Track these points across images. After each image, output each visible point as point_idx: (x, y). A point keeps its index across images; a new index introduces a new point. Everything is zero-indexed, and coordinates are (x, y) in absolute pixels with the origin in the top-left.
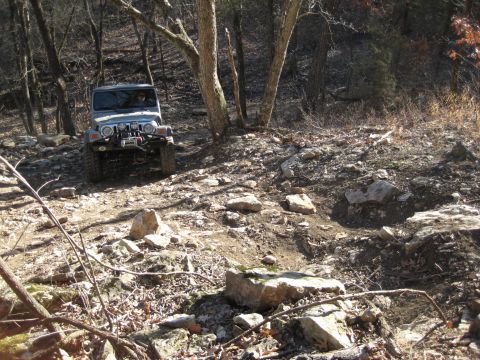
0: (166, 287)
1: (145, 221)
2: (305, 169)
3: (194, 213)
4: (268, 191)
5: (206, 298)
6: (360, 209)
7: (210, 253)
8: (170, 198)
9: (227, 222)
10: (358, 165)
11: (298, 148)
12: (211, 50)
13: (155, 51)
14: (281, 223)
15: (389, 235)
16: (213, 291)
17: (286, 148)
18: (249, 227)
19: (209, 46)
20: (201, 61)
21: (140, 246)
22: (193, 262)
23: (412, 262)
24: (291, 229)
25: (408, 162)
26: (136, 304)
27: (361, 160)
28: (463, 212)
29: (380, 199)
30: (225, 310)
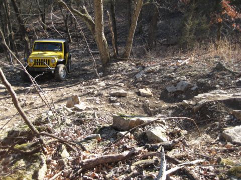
0: (86, 124)
1: (73, 100)
2: (147, 77)
3: (95, 98)
4: (130, 88)
5: (104, 127)
6: (173, 94)
7: (104, 111)
8: (83, 92)
9: (111, 101)
10: (172, 74)
11: (144, 68)
12: (101, 21)
13: (72, 23)
14: (136, 101)
15: (186, 104)
16: (107, 125)
17: (138, 68)
18: (122, 103)
19: (100, 20)
20: (96, 27)
21: (72, 110)
22: (97, 115)
23: (197, 115)
24: (141, 103)
25: (196, 73)
26: (73, 132)
27: (174, 72)
28: (220, 93)
29: (183, 89)
30: (113, 132)
